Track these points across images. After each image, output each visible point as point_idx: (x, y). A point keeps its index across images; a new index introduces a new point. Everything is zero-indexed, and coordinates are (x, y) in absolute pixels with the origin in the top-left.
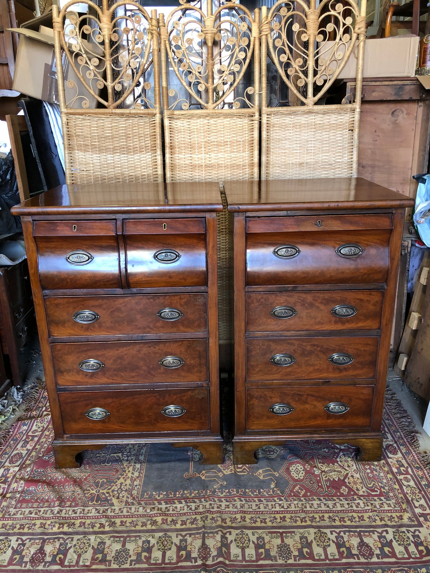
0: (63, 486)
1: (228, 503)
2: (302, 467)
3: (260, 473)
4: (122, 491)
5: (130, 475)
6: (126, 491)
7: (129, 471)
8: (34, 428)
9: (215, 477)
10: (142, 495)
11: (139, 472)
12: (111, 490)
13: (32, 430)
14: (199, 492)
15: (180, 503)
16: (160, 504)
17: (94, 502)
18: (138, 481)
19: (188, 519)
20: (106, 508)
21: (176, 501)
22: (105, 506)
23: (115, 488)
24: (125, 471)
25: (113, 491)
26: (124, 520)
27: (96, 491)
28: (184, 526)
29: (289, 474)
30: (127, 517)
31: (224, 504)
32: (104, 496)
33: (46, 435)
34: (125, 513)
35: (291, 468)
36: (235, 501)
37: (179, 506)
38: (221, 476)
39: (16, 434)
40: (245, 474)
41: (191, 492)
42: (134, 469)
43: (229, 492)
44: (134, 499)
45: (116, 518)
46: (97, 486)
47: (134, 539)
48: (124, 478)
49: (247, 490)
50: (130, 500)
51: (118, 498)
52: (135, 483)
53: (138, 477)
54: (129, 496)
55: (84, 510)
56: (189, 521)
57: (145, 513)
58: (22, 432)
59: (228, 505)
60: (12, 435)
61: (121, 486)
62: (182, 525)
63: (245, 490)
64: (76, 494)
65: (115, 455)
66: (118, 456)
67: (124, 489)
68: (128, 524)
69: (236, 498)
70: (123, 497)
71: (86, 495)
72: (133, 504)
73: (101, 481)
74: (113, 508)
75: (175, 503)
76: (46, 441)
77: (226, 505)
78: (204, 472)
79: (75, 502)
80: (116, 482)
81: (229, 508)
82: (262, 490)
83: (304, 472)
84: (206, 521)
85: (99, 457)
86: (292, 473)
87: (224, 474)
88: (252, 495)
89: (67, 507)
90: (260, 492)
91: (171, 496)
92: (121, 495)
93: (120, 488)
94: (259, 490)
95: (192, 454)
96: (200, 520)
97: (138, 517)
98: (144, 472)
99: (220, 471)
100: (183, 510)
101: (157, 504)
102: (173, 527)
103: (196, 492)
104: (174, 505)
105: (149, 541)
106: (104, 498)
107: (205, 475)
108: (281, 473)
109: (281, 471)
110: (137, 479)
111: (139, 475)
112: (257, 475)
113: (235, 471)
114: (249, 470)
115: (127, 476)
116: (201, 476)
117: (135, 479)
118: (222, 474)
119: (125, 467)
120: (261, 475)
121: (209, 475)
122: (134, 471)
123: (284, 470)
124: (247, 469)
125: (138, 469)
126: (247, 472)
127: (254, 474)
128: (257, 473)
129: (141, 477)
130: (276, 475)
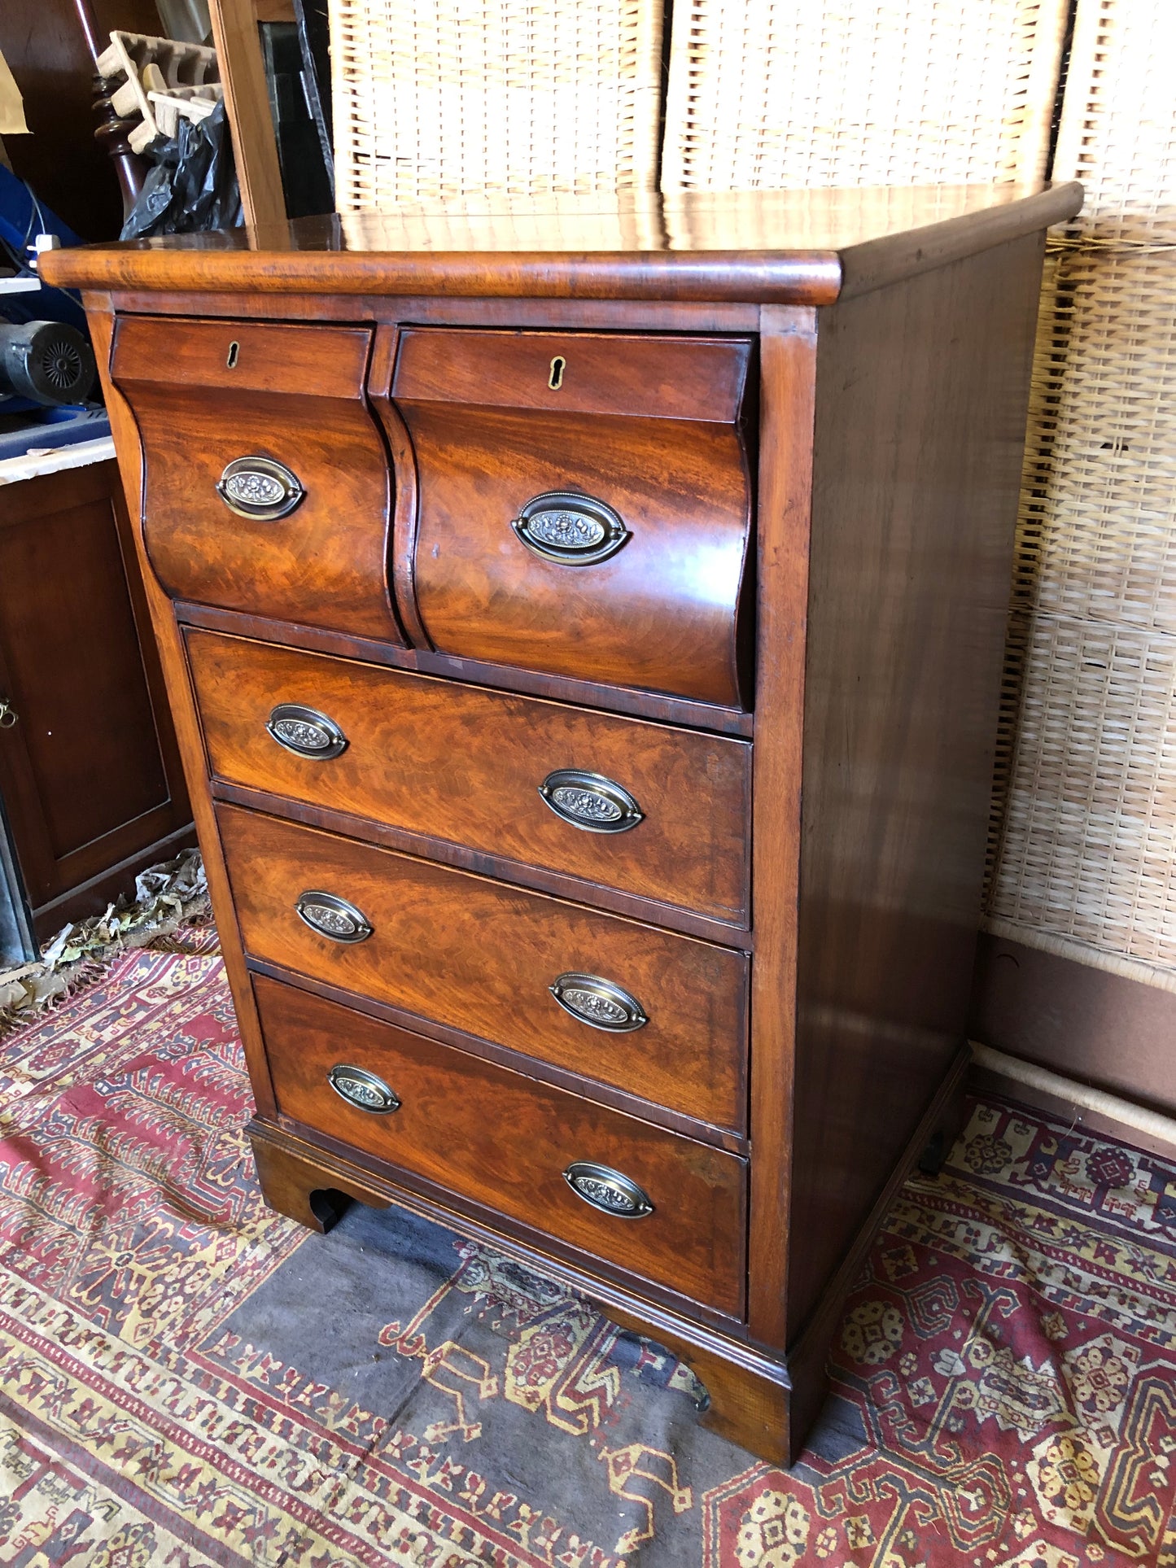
0: (67, 1199)
1: (417, 1527)
2: (805, 1528)
3: (627, 1462)
4: (181, 1292)
5: (244, 1244)
6: (188, 1298)
7: (253, 1230)
8: (166, 981)
9: (464, 1388)
10: (215, 1338)
11: (275, 1250)
12: (155, 1274)
13: (154, 986)
14: (370, 1421)
15: (285, 1433)
16: (231, 1400)
17: (84, 1294)
18: (248, 1279)
19: (252, 1511)
20: (95, 1329)
21: (279, 1417)
22: (97, 1322)
23: (173, 1271)
24: (241, 1227)
25: (159, 1279)
26: (99, 1400)
27: (121, 1258)
28: (218, 1533)
29: (731, 1531)
30: (111, 1397)
31: (405, 1521)
32: (122, 1285)
33: (170, 1015)
34: (119, 1380)
35: (760, 1502)
36: (447, 1533)
37: (273, 1440)
38: (484, 1394)
39: (113, 984)
40: (576, 1432)
41: (350, 1405)
42: (267, 1233)
43: (458, 1480)
44: (181, 1340)
45: (87, 1382)
46: (139, 1240)
47: (61, 1484)
48: (220, 1246)
49: (524, 1510)
50: (168, 1341)
51: (147, 1314)
52: (235, 1284)
53: (257, 1265)
54: (180, 1322)
55: (42, 1304)
56: (249, 1520)
57: (164, 1411)
58: (130, 983)
59: (413, 1538)
60: (103, 981)
61: (188, 1276)
62: (218, 1523)
63: (518, 1506)
64: (70, 1240)
67: (188, 1290)
68: (92, 1424)
69: (458, 1524)
70: (164, 1315)
71: (89, 1258)
72: (165, 1359)
73: (160, 1227)
74: (110, 1339)
75: (268, 1424)
76: (160, 1030)
77: (405, 1532)
78: (447, 1346)
79: (47, 1267)
80: (192, 1253)
81: (404, 1549)
82: (574, 1541)
83: (794, 1557)
84: (289, 1561)
85: (225, 1143)
86: (746, 1528)
87: (502, 1392)
88: (524, 1544)
89: (17, 1271)
90: (560, 1546)
91: (282, 1387)
92: (163, 1307)
93: (183, 1281)
94: (565, 1536)
95: (470, 1259)
96: (280, 1540)
97: (136, 1414)
98: (288, 1252)
99: (498, 1371)
100: (273, 1464)
101: (222, 1395)
102: (189, 1515)
103: (364, 1416)
104: (262, 1431)
105: (92, 1520)
106: (117, 1292)
107: (442, 1362)
108: (704, 1508)
109: (712, 1494)
110: (250, 1272)
111: (268, 1257)
112: (610, 1462)
113: (543, 1403)
114: (600, 1424)
115: (233, 1246)
116: (426, 1362)
117: (245, 1269)
118: (494, 1387)
119: (257, 1213)
120: (624, 1468)
121: (454, 1370)
122: (265, 1237)
123: (725, 1495)
124: (596, 1415)
125: (282, 1234)
126: (585, 1430)
127: (604, 1453)
128: (615, 1453)
129: (265, 1268)
130: (676, 1503)
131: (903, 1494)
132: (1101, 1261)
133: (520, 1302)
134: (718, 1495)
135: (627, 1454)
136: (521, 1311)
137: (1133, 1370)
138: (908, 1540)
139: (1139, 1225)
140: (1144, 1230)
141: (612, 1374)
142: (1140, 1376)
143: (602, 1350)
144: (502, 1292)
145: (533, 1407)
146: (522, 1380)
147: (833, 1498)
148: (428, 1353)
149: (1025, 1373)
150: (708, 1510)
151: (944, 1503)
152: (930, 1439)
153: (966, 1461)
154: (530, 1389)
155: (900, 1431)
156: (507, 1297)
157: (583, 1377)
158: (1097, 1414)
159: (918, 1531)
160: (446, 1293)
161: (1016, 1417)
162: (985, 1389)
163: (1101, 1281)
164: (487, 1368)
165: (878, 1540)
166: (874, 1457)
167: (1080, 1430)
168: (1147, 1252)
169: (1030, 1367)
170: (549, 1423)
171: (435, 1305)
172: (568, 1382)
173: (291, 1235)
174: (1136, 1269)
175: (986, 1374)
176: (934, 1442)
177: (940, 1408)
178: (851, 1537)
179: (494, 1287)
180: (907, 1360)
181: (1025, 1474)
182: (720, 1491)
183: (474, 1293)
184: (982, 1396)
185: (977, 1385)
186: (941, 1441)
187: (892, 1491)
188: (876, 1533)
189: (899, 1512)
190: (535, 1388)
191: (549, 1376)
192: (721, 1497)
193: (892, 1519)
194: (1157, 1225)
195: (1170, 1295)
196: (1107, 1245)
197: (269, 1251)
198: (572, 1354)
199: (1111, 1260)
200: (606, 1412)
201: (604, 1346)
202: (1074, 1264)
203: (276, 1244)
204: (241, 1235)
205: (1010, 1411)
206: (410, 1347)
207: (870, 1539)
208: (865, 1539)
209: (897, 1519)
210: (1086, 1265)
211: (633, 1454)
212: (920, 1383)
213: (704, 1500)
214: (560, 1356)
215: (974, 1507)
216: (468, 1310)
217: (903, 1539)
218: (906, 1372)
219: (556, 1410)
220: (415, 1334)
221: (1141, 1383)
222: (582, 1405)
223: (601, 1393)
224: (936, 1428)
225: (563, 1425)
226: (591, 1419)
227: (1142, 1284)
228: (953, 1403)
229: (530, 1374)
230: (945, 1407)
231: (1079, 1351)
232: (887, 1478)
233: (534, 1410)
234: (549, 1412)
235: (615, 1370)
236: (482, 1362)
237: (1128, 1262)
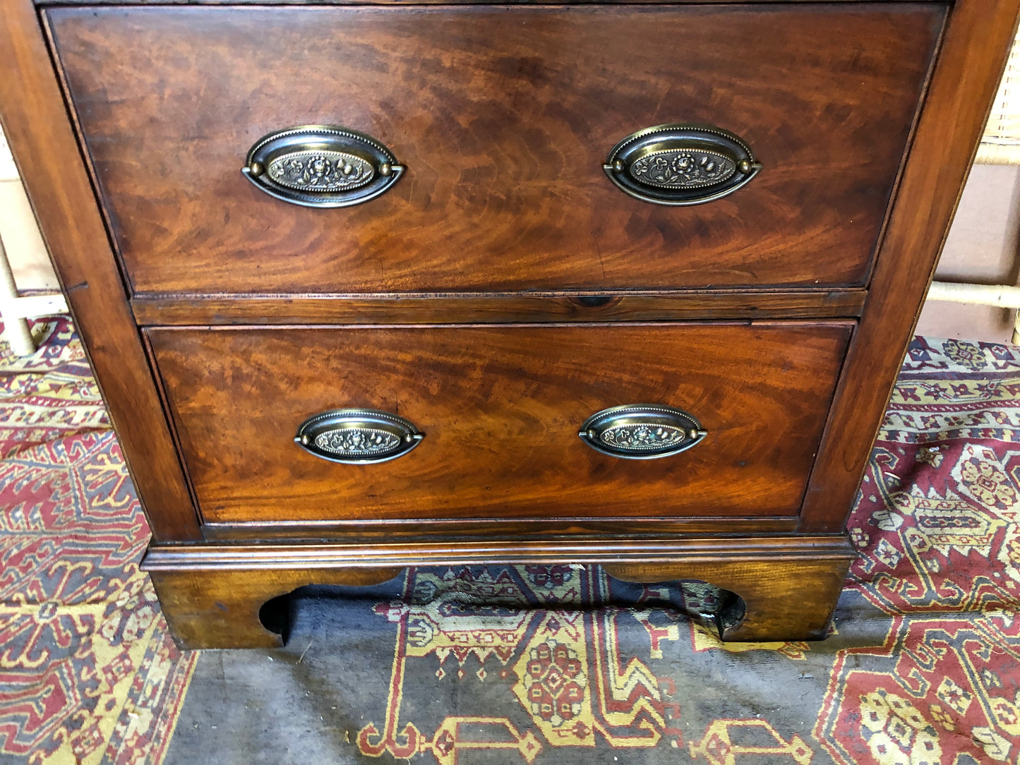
3: (720, 744)
5: (108, 726)
7: (110, 706)
11: (157, 712)
24: (91, 704)
29: (863, 754)
38: (529, 755)
40: (651, 742)
42: (133, 696)
48: (76, 743)
53: (142, 741)
65: (76, 612)
66: (88, 620)
78: (450, 724)
86: (874, 742)
87: (545, 743)
95: (405, 618)
98: (176, 708)
99: (525, 724)
107: (457, 745)
108: (823, 747)
109: (819, 729)
110: (137, 752)
111: (153, 725)
112: (706, 754)
113: (597, 732)
114: (665, 722)
115: (96, 734)
116: (437, 752)
117: (129, 752)
118: (534, 742)
119: (101, 676)
120: (723, 752)
121: (475, 745)
122: (134, 701)
123: (831, 724)
124: (655, 715)
125: (155, 689)
126: (657, 736)
127: (694, 751)
128: (704, 742)
129: (158, 737)
130: (798, 758)
131: (951, 644)
132: (911, 401)
133: (488, 638)
134: (825, 727)
135: (715, 736)
136: (497, 648)
137: (1001, 467)
138: (992, 680)
139: (909, 367)
140: (914, 369)
141: (637, 668)
142: (1008, 468)
143: (608, 648)
144: (464, 639)
145: (590, 741)
146: (556, 719)
147: (910, 675)
148: (430, 740)
149: (939, 502)
150: (829, 747)
151: (985, 632)
152: (930, 588)
153: (968, 592)
154: (571, 723)
155: (903, 593)
156: (472, 641)
157: (613, 685)
158: (1010, 510)
159: (988, 667)
160: (403, 668)
161: (964, 540)
162: (929, 531)
163: (926, 415)
164: (508, 724)
165: (972, 692)
166: (906, 624)
167: (1012, 528)
168: (932, 382)
169: (938, 496)
170: (617, 748)
171: (400, 686)
172: (602, 696)
173: (167, 683)
174: (936, 397)
175: (918, 519)
176: (934, 588)
177: (911, 560)
178: (954, 706)
179: (452, 639)
180: (857, 534)
181: (1011, 579)
182: (822, 722)
183: (433, 652)
184: (929, 536)
185: (918, 529)
186: (937, 584)
187: (945, 645)
188: (966, 688)
189: (965, 662)
190: (575, 720)
191: (580, 700)
192: (829, 727)
193: (965, 670)
194: (920, 363)
195: (971, 404)
196: (905, 389)
197: (151, 716)
198: (584, 666)
199: (917, 398)
200: (661, 706)
201: (608, 644)
202: (898, 409)
203: (154, 703)
204: (99, 718)
205: (958, 537)
206: (406, 746)
207: (968, 697)
208: (963, 698)
209: (968, 666)
210: (906, 407)
211: (718, 732)
212: (881, 547)
213: (817, 739)
214: (574, 675)
215: (1008, 623)
216: (441, 674)
217: (988, 682)
218: (863, 544)
219: (614, 731)
220: (400, 728)
221: (1012, 472)
222: (634, 713)
223: (640, 691)
224: (924, 575)
225: (633, 742)
226: (653, 721)
227: (950, 406)
228: (915, 551)
229: (559, 709)
230: (913, 556)
231: (958, 468)
232: (929, 637)
233: (593, 744)
234: (608, 737)
235: (635, 662)
236: (498, 720)
237: (928, 394)
